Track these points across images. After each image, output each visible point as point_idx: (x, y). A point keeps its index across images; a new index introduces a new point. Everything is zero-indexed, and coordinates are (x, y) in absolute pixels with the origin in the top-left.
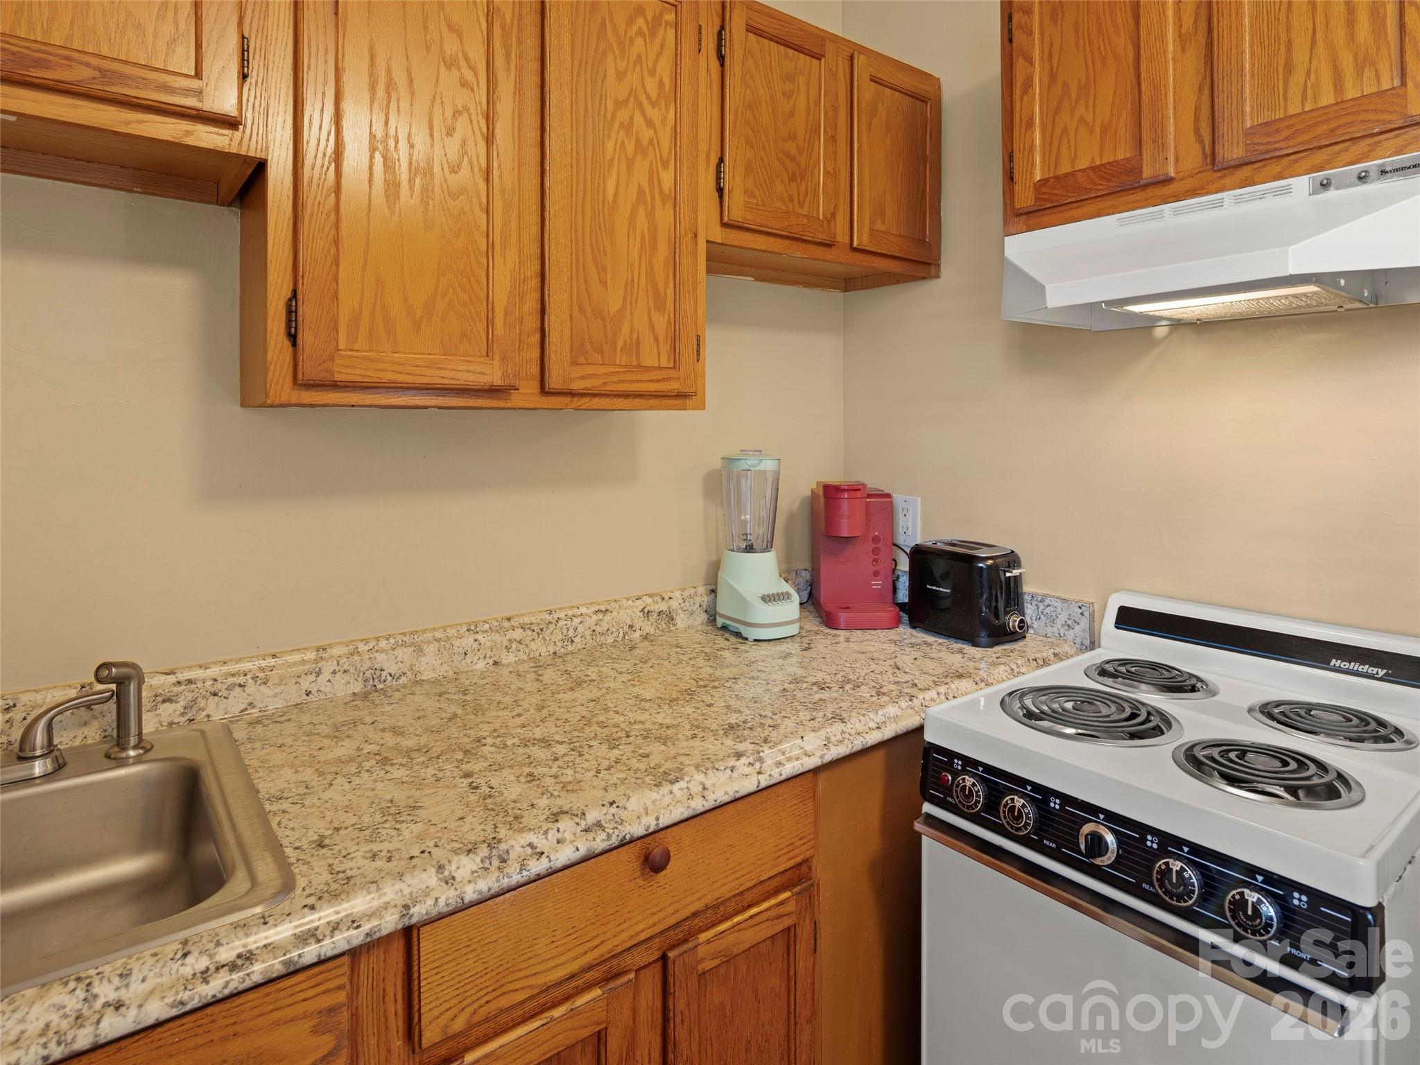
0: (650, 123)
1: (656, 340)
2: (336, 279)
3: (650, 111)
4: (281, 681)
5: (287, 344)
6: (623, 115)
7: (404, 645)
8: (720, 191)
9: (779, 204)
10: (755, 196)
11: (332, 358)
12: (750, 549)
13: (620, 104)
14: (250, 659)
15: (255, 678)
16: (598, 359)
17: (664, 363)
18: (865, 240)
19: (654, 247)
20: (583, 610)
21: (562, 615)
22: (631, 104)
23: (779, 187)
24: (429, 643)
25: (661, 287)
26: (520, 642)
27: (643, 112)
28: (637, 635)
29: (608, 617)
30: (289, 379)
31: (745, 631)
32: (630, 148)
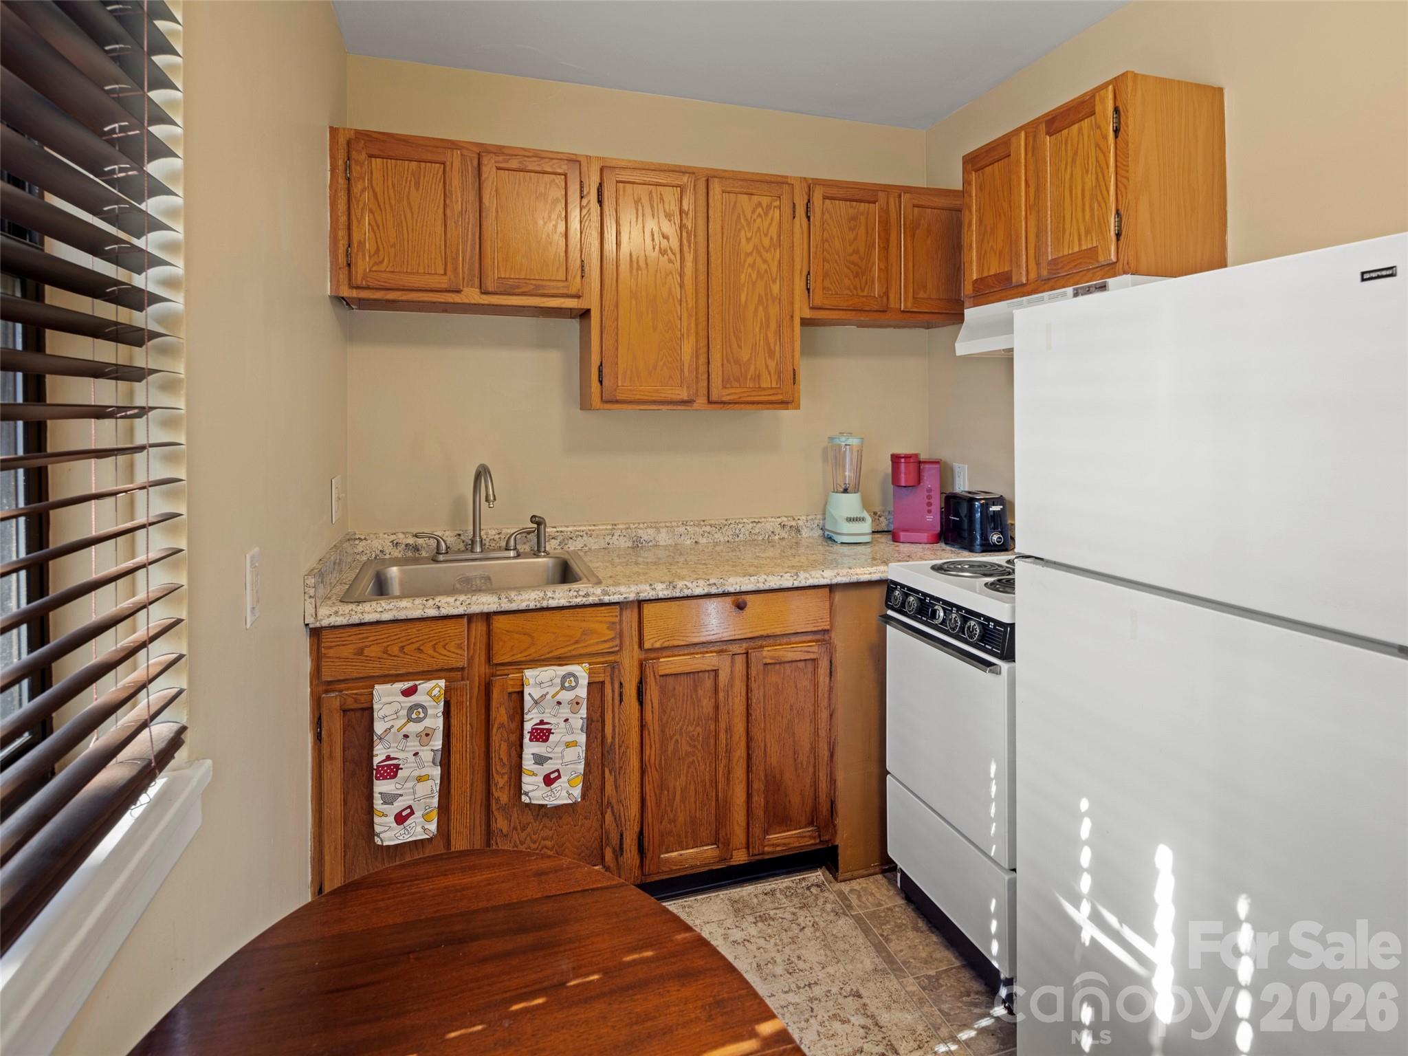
0: (765, 261)
1: (770, 373)
2: (617, 357)
3: (765, 255)
4: (597, 536)
5: (599, 384)
6: (750, 260)
7: (651, 527)
8: (808, 290)
9: (847, 292)
10: (830, 290)
11: (615, 390)
12: (846, 491)
13: (748, 255)
14: (585, 526)
15: (587, 534)
16: (737, 384)
17: (774, 385)
18: (909, 305)
19: (768, 326)
20: (745, 521)
21: (733, 522)
22: (754, 254)
23: (847, 282)
24: (663, 528)
25: (772, 345)
26: (709, 533)
27: (761, 256)
28: (777, 537)
29: (759, 525)
30: (599, 400)
31: (836, 537)
32: (754, 276)
